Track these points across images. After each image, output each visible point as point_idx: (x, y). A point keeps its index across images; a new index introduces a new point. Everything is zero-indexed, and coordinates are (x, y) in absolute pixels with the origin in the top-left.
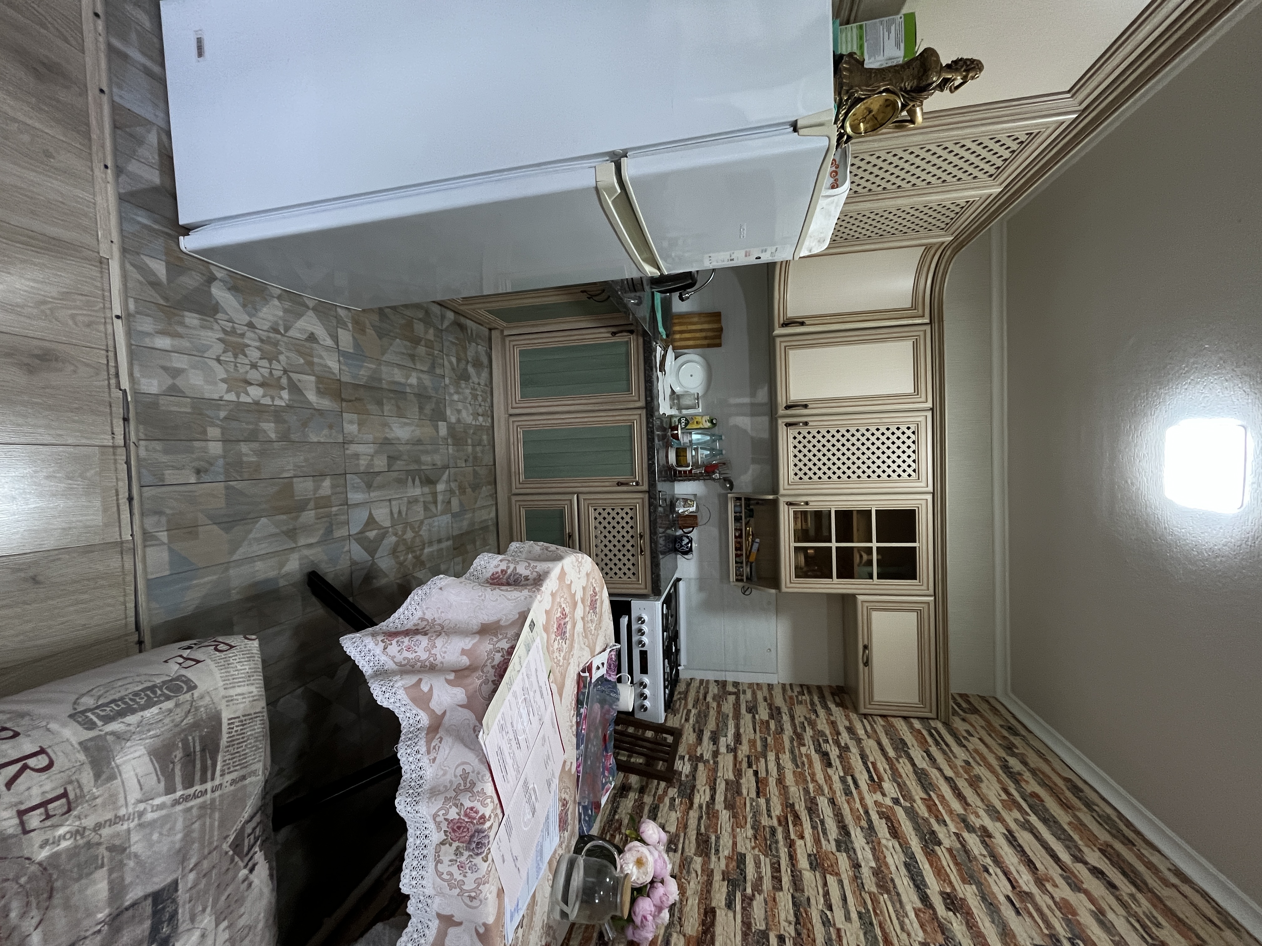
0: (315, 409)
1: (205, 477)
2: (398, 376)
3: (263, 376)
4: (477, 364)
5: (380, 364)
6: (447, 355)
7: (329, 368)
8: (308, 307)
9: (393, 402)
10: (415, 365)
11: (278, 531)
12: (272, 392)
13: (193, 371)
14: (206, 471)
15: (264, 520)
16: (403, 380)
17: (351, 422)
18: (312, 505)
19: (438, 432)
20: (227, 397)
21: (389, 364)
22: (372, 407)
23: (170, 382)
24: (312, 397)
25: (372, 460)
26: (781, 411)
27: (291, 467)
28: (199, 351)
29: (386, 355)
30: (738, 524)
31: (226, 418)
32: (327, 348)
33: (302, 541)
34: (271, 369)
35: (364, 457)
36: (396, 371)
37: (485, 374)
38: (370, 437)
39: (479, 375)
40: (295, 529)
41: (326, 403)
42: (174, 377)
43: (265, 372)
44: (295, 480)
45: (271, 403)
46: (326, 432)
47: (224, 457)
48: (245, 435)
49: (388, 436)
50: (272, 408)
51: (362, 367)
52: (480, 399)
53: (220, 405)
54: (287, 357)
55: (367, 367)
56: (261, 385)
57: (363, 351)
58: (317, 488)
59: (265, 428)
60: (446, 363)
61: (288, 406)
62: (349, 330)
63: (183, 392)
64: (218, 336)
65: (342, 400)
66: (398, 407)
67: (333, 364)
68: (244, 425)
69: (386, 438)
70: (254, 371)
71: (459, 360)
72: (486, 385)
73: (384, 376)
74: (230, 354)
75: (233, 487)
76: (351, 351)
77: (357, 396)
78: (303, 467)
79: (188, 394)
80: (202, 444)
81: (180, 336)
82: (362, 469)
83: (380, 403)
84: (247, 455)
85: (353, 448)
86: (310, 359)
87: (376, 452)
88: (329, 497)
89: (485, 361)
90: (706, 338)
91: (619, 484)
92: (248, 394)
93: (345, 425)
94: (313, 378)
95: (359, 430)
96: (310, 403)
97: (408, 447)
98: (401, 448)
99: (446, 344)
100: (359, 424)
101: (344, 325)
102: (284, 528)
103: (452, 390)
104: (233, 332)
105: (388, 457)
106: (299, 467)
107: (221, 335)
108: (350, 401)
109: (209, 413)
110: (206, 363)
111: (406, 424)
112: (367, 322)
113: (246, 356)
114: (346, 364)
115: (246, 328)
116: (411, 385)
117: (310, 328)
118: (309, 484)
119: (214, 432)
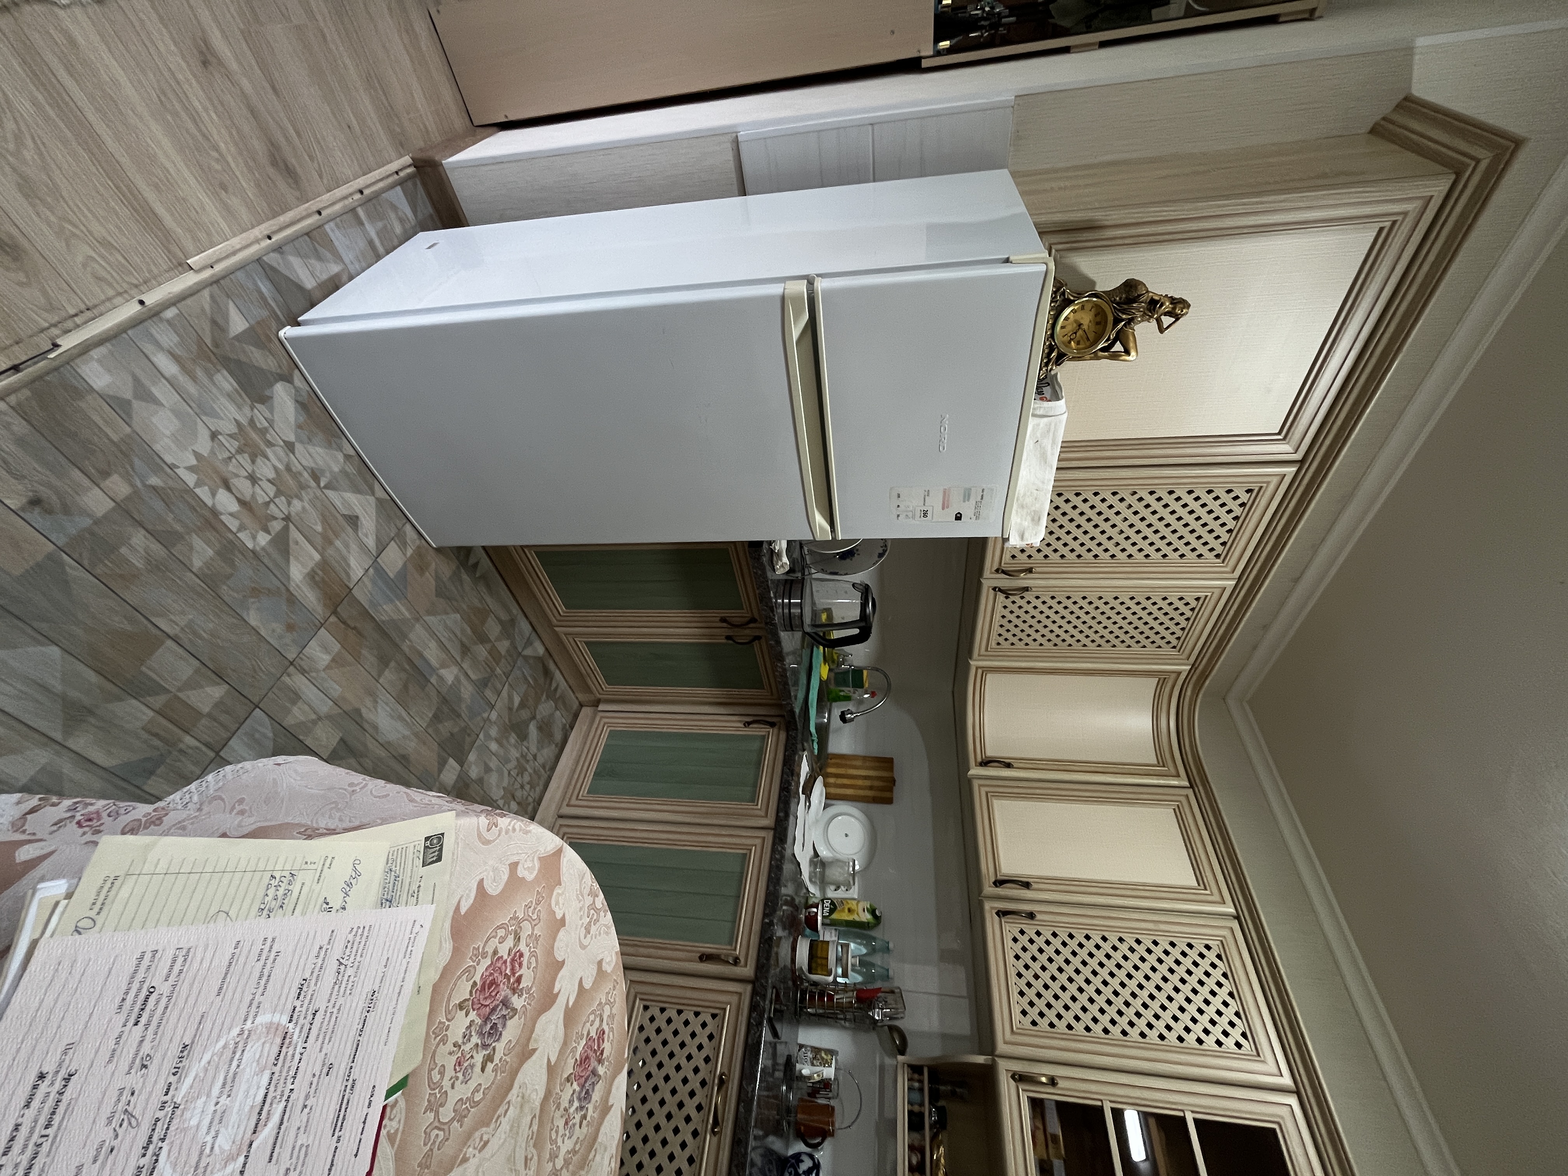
0: (288, 590)
1: (35, 516)
2: (432, 654)
3: (253, 496)
4: (545, 729)
5: (417, 620)
6: (510, 685)
7: (349, 565)
8: (373, 494)
9: (403, 675)
10: (462, 660)
11: (58, 687)
12: (247, 520)
13: (170, 414)
14: (49, 511)
15: (54, 651)
16: (434, 662)
17: (325, 648)
18: (159, 701)
19: (440, 771)
20: (181, 472)
21: (428, 628)
22: (369, 657)
23: (128, 395)
24: (297, 573)
25: (314, 722)
26: (989, 889)
27: (183, 621)
28: (199, 406)
29: (432, 618)
30: (916, 1135)
31: (154, 488)
32: (363, 546)
33: (81, 742)
34: (272, 500)
35: (306, 708)
36: (433, 644)
37: (548, 752)
38: (336, 690)
39: (540, 746)
40: (91, 712)
41: (310, 597)
42: (137, 396)
43: (262, 498)
44: (169, 643)
45: (234, 530)
46: (279, 628)
47: (97, 522)
48: (159, 528)
49: (364, 711)
50: (231, 536)
51: (392, 601)
52: (527, 778)
53: (163, 469)
54: (304, 508)
55: (396, 606)
56: (241, 502)
57: (405, 588)
58: (191, 684)
59: (194, 544)
60: (504, 693)
61: (253, 552)
62: (405, 555)
63: (130, 417)
64: (238, 418)
65: (335, 612)
66: (406, 687)
67: (357, 567)
68: (170, 517)
69: (358, 711)
70: (248, 483)
71: (522, 705)
72: (544, 767)
73: (412, 636)
74: (236, 444)
75: (61, 564)
76: (391, 575)
77: (358, 625)
78: (200, 637)
79: (134, 425)
80: (86, 482)
81: (194, 379)
82: (289, 721)
83: (384, 661)
84: (132, 548)
85: (298, 681)
86: (332, 536)
87: (329, 717)
88: (199, 714)
89: (558, 736)
90: (871, 788)
91: (705, 958)
92: (214, 494)
93: (313, 643)
94: (317, 557)
95: (328, 667)
96: (288, 578)
97: (383, 753)
98: (371, 745)
99: (517, 672)
100: (333, 660)
101: (403, 545)
102: (74, 694)
103: (494, 732)
104: (263, 432)
105: (342, 739)
106: (195, 633)
107: (244, 421)
108: (344, 623)
109: (137, 462)
110: (196, 424)
111: (400, 718)
112: (433, 565)
113: (253, 462)
114: (374, 582)
115: (282, 443)
116: (441, 678)
117: (359, 511)
118: (186, 669)
119: (118, 486)
